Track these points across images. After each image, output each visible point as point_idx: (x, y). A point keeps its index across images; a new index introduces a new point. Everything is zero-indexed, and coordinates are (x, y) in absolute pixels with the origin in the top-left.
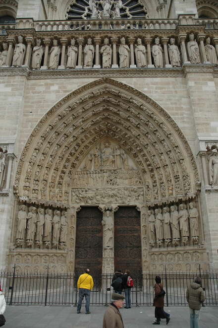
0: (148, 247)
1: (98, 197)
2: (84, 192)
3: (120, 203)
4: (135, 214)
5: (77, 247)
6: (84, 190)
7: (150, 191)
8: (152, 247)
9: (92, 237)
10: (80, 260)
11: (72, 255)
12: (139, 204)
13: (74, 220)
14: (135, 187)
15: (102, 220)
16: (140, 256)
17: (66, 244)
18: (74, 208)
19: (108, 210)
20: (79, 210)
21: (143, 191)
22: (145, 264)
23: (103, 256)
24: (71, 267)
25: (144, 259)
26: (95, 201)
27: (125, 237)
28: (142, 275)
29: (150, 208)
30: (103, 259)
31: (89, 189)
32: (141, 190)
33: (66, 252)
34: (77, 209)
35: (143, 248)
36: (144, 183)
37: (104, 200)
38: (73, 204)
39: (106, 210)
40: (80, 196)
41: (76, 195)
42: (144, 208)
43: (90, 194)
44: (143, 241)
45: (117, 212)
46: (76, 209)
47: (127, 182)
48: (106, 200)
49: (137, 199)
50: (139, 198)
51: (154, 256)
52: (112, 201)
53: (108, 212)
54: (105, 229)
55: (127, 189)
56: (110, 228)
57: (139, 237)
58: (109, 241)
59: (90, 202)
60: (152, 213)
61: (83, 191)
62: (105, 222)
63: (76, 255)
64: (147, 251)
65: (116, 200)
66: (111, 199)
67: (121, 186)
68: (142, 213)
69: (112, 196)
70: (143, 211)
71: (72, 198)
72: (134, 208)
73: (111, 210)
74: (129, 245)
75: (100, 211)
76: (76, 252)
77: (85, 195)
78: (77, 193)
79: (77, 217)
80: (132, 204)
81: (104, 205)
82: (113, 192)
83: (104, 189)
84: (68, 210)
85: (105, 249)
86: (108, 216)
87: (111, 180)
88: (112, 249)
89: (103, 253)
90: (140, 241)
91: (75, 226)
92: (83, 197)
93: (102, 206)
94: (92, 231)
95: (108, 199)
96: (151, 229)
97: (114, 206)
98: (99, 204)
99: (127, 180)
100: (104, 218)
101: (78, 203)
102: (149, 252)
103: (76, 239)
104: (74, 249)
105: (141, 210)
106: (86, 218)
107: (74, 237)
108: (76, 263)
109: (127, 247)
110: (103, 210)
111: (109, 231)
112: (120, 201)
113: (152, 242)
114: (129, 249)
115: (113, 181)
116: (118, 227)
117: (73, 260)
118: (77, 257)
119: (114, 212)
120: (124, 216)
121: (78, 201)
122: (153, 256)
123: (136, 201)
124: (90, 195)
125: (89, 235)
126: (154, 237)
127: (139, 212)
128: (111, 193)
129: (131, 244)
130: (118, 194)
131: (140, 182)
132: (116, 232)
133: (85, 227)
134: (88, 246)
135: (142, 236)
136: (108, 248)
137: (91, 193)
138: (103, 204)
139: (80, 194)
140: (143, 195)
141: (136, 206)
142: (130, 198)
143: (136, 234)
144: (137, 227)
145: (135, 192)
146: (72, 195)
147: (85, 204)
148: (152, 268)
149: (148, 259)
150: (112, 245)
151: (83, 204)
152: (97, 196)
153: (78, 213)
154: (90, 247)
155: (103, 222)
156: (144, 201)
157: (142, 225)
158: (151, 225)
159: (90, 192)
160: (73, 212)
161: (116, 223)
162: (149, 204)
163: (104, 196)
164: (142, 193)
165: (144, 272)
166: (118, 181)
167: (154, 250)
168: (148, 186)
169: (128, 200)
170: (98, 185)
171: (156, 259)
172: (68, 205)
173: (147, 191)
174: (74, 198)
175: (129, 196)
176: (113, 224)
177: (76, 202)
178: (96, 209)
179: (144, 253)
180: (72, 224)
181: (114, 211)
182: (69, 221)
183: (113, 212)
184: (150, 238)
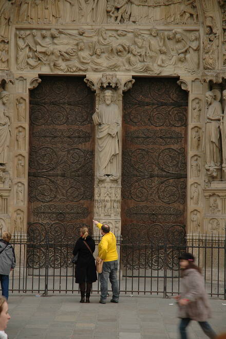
0: (202, 179)
1: (85, 54)
2: (48, 40)
3: (138, 69)
4: (174, 96)
5: (33, 176)
6: (48, 33)
7: (216, 42)
8: (213, 178)
9: (68, 152)
10: (40, 204)
11: (21, 195)
12: (185, 73)
13: (25, 108)
14: (179, 29)
15: (92, 110)
16: (183, 198)
17: (7, 168)
18: (22, 79)
19: (109, 87)
20: (36, 85)
21: (197, 39)
22: (194, 217)
23: (96, 197)
24: (19, 221)
25: (191, 205)
26: (75, 63)
27: (148, 152)
28: (185, 241)
29: (212, 86)
30: (96, 204)
31: (61, 33)
32: (193, 36)
33: (7, 187)
34: (32, 83)
35: (190, 181)
36: (201, 19)
37: (98, 61)
38: (21, 69)
39: (102, 88)
40: (39, 49)
41: (28, 45)
42: (197, 83)
43: (64, 45)
44: (191, 163)
45: (129, 90)
46: (29, 81)
47: (157, 13)
48: (104, 62)
49: (181, 60)
50: (188, 56)
51: (215, 201)
52: (119, 63)
53: (108, 93)
54: (101, 133)
55: (155, 34)
56: (113, 133)
57: (183, 153)
58: (111, 162)
59: (63, 65)
60: (215, 98)
61: (44, 37)
62: (100, 116)
63: (29, 194)
64: (200, 189)
65: (129, 63)
66: (116, 60)
67: (143, 26)
68: (191, 97)
69: (119, 52)
70: (196, 92)
71: (17, 53)
72: (173, 81)
73: (116, 88)
74: (156, 171)
75: (89, 89)
76: (29, 186)
77: (51, 48)
78: (30, 41)
79: (30, 103)
80: (167, 72)
81: (99, 75)
82: (122, 40)
83: (99, 33)
84: (9, 86)
85: (101, 181)
86: (108, 102)
87: (118, 9)
88: (115, 181)
89: (96, 191)
90: (185, 164)
91: (27, 126)
92: (44, 53)
93: (93, 77)
94: (69, 137)
95: (108, 58)
96: (210, 136)
97: (124, 77)
98: (86, 70)
99: (158, 9)
100: (100, 107)
101: (33, 68)
102: (204, 190)
103: (30, 154)
104: (25, 181)
105: (189, 89)
106: (54, 104)
107: (24, 150)
108: (32, 212)
109: (151, 176)
110: (96, 87)
111: (109, 140)
112: (139, 65)
113: (212, 166)
114: (156, 181)
115: (120, 11)
116: (133, 128)
117: (24, 205)
118: (31, 198)
119: (124, 92)
120: (147, 100)
121: (32, 62)
122: (212, 199)
123: (179, 65)
124: (63, 48)
125: (60, 145)
126: (217, 155)
127: (186, 93)
128: (116, 43)
129: (162, 170)
130: (132, 47)
131: (191, 15)
132: (127, 140)
133: (51, 127)
134: (59, 172)
135: (190, 153)
136: (108, 179)
137: (65, 41)
138: (96, 70)
139: (37, 43)
140: (197, 50)
141: (178, 78)
142: (163, 57)
143: (175, 147)
144: (177, 130)
145: (178, 41)
146: (17, 45)
147: (51, 70)
148: (210, 226)
149: (201, 206)
150: (116, 170)
151: (46, 70)
152: (81, 50)
153: (32, 92)
154: (63, 176)
155: (95, 117)
156: (199, 64)
157: (191, 125)
158: (213, 126)
159: (63, 39)
160: (21, 90)
161: (126, 119)
162: (210, 75)
163: (98, 52)
164: (194, 45)
165: (189, 236)
166: (136, 10)
167: (216, 185)
168: (210, 27)
169: (159, 62)
170: (83, 20)
171: (220, 208)
172: (9, 73)
173: (207, 42)
174: (22, 55)
175: (162, 52)
176: (120, 122)
177: (28, 64)
178: (78, 82)
179: (192, 191)
180: (19, 120)
181: (122, 88)
182: (12, 114)
183: (121, 92)
184: (208, 159)
